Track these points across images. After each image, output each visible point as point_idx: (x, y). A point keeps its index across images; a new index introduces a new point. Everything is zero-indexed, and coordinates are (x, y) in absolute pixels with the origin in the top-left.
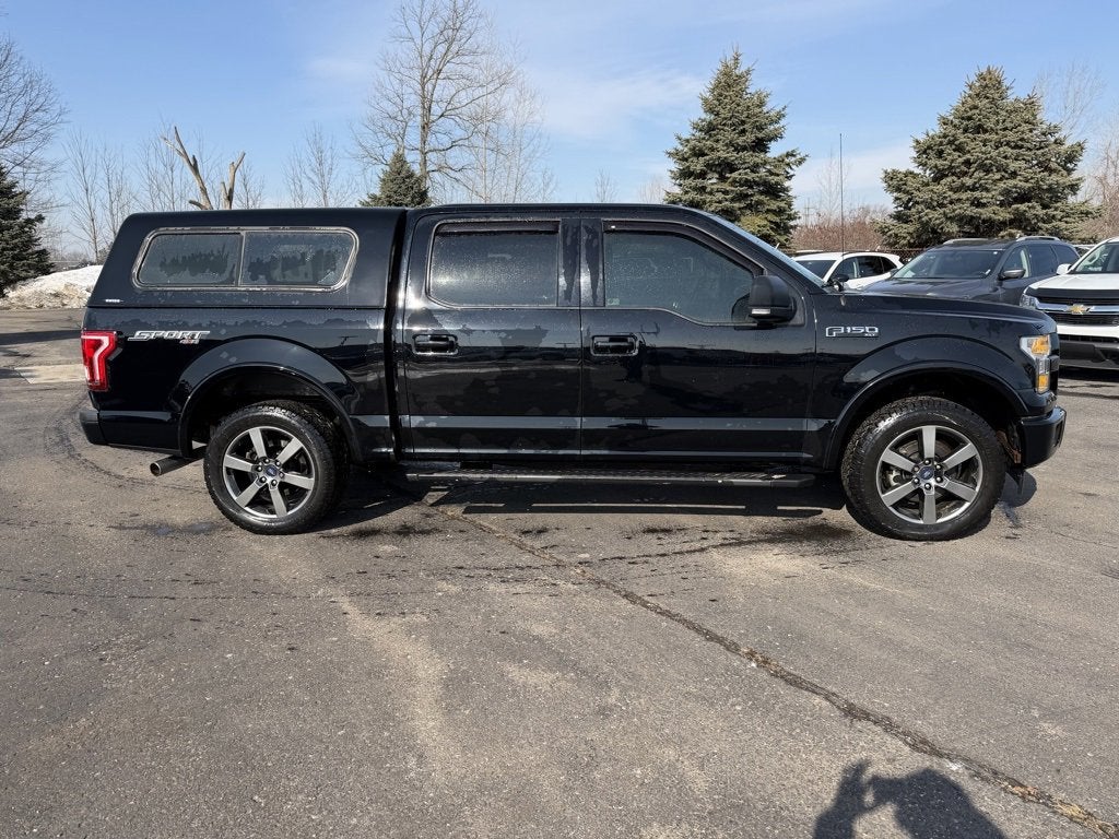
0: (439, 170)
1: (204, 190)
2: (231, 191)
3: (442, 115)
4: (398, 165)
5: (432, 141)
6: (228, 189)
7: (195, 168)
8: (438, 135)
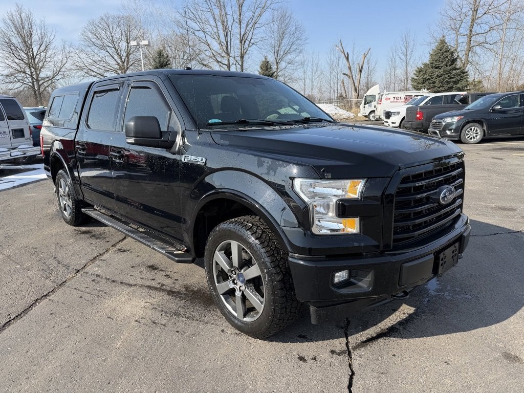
0: (479, 45)
1: (350, 68)
2: (362, 67)
3: (485, 13)
4: (442, 45)
5: (476, 29)
6: (360, 66)
7: (347, 59)
8: (482, 25)
